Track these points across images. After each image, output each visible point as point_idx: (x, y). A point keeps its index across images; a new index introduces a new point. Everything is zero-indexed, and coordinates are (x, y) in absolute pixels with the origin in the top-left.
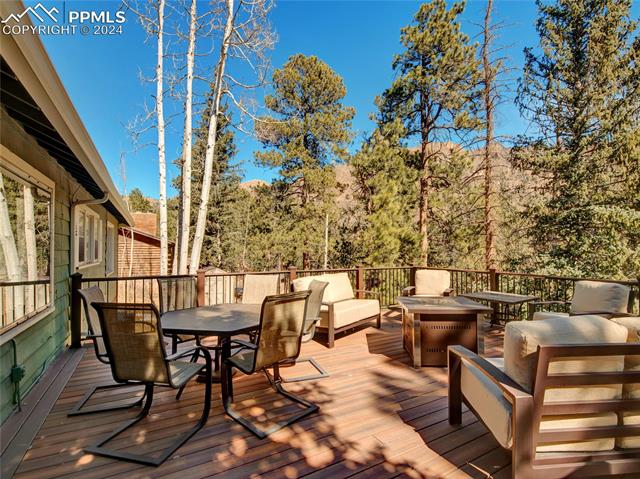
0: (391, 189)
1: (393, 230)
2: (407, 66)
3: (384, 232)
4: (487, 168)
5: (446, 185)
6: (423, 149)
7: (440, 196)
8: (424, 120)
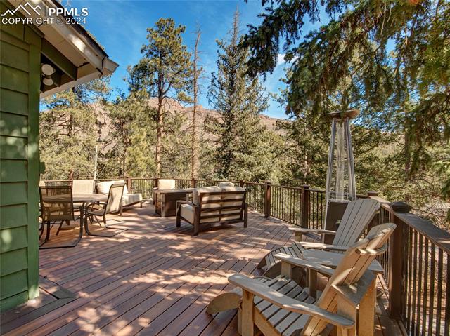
0: (142, 134)
1: (143, 157)
2: (151, 53)
3: (138, 159)
4: (194, 127)
5: (172, 132)
6: (159, 108)
7: (168, 138)
8: (160, 91)
